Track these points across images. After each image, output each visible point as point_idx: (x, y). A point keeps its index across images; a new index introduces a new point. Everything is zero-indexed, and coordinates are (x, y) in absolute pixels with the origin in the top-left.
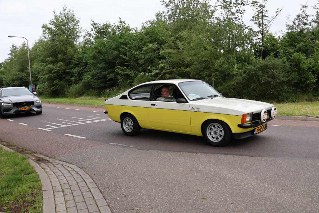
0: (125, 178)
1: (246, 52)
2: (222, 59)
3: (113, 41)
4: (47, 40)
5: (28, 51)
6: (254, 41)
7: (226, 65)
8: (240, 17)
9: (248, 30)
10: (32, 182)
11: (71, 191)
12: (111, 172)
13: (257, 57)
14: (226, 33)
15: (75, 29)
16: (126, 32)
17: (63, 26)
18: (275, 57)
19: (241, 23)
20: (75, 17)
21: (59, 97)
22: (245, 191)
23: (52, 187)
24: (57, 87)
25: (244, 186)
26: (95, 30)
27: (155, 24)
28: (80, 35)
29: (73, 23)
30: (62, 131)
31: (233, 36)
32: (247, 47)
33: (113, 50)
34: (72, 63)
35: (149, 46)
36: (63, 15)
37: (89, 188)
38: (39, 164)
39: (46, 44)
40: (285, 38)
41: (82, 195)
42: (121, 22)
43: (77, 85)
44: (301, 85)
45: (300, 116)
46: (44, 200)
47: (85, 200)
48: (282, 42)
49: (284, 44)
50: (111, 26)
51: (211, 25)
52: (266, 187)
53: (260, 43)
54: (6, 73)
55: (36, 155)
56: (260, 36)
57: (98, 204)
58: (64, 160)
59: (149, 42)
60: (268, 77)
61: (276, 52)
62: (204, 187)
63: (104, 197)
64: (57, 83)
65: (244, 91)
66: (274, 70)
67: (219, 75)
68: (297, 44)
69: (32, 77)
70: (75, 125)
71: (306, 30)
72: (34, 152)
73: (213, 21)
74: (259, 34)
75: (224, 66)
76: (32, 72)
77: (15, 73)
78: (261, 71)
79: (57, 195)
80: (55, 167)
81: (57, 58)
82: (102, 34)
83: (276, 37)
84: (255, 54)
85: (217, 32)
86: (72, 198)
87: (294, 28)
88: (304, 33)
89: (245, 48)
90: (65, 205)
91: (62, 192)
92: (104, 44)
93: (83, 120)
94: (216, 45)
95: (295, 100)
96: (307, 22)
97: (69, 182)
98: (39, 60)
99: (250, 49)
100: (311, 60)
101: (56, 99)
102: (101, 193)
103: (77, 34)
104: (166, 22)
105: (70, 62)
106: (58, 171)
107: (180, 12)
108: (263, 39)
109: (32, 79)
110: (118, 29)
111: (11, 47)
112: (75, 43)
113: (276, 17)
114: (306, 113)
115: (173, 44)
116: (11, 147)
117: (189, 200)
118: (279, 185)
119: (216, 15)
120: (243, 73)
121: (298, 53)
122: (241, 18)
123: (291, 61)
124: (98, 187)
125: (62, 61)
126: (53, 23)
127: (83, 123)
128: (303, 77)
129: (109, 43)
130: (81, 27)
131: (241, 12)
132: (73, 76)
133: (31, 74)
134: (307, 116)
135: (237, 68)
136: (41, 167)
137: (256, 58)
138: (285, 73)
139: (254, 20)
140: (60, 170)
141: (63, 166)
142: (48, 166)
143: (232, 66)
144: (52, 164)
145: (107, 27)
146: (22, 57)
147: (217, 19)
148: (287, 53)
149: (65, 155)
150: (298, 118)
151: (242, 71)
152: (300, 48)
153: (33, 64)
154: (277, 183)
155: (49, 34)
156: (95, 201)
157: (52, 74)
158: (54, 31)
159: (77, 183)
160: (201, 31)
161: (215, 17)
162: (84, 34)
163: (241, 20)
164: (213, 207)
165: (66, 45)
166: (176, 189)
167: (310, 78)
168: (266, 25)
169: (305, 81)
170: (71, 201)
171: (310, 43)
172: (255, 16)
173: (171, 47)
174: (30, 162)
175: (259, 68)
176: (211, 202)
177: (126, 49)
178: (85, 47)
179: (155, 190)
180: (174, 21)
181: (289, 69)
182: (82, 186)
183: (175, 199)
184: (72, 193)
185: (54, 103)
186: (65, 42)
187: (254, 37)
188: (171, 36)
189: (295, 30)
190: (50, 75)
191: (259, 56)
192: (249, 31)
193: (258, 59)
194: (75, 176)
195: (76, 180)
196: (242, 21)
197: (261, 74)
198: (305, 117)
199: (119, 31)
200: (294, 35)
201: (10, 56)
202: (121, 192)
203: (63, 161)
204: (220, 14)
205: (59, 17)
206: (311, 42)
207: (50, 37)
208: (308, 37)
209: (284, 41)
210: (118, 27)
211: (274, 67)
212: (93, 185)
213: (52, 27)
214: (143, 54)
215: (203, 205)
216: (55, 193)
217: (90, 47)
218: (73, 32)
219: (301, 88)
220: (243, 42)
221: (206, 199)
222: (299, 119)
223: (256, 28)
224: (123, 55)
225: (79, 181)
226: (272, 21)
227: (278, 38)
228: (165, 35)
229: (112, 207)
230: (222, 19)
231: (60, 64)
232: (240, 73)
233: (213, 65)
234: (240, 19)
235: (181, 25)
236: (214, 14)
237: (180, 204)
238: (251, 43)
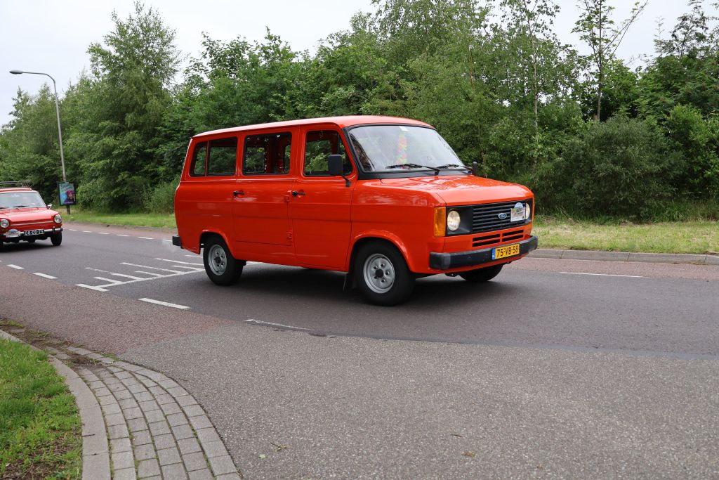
0: (280, 405)
1: (562, 106)
2: (505, 122)
3: (252, 81)
4: (101, 79)
5: (57, 106)
6: (581, 79)
7: (515, 137)
8: (547, 24)
9: (566, 54)
10: (59, 414)
11: (149, 437)
12: (246, 390)
13: (587, 117)
14: (516, 62)
15: (164, 54)
16: (282, 59)
17: (138, 47)
18: (630, 117)
19: (550, 38)
20: (164, 26)
21: (128, 213)
22: (566, 435)
23: (106, 427)
24: (125, 190)
25: (564, 423)
26: (211, 57)
27: (350, 41)
28: (176, 68)
29: (159, 40)
30: (134, 293)
31: (532, 67)
32: (565, 94)
33: (253, 101)
34: (160, 132)
35: (337, 93)
36: (135, 24)
37: (193, 430)
38: (76, 370)
39: (98, 90)
40: (653, 71)
41: (177, 445)
42: (270, 38)
43: (172, 184)
44: (691, 180)
45: (689, 253)
46: (85, 459)
47: (182, 459)
48: (645, 81)
49: (651, 86)
50: (249, 46)
51: (480, 43)
52: (616, 427)
53: (593, 82)
54: (7, 156)
55: (72, 349)
56: (594, 68)
57: (214, 469)
58: (136, 361)
59: (336, 82)
60: (615, 163)
61: (632, 104)
62: (468, 425)
63: (228, 451)
64: (123, 180)
65: (559, 196)
66: (627, 147)
67: (499, 158)
68: (681, 85)
69: (67, 166)
70: (164, 276)
71: (702, 53)
72: (66, 343)
73: (484, 34)
74: (592, 64)
75: (511, 137)
76: (65, 155)
77: (26, 156)
78: (596, 150)
79: (117, 446)
80: (115, 377)
81: (123, 121)
82: (227, 66)
83: (632, 70)
84: (584, 110)
85: (494, 60)
86: (152, 454)
87: (674, 48)
88: (698, 60)
89: (560, 95)
90: (135, 473)
91: (128, 440)
92: (231, 89)
93: (184, 265)
94: (493, 90)
95: (678, 217)
96: (704, 34)
97: (147, 414)
98: (83, 127)
99: (571, 97)
100: (714, 122)
101: (121, 218)
102: (221, 442)
103: (170, 66)
104: (376, 36)
105: (155, 130)
106: (122, 388)
107: (407, 12)
108: (600, 76)
109: (66, 171)
110: (264, 54)
111: (16, 96)
112: (165, 86)
113: (633, 23)
114: (705, 247)
115: (392, 87)
116: (13, 331)
117: (432, 457)
118: (649, 421)
119: (491, 20)
120: (555, 154)
121: (684, 107)
122: (550, 27)
123: (666, 125)
124: (214, 427)
125: (135, 127)
126: (114, 41)
127: (183, 273)
128: (695, 162)
129: (243, 87)
130: (178, 48)
131: (549, 11)
132: (160, 163)
133: (65, 159)
134: (706, 253)
135: (541, 142)
136: (83, 378)
137: (585, 118)
138: (654, 154)
139: (580, 30)
140: (126, 385)
141: (135, 377)
142: (99, 376)
143: (530, 138)
144: (108, 370)
145: (238, 49)
146: (43, 118)
147: (495, 29)
148: (658, 105)
149: (138, 350)
150: (685, 260)
151: (553, 148)
152: (689, 94)
153: (68, 137)
154: (643, 417)
155: (105, 67)
156: (207, 461)
157: (113, 158)
158: (117, 58)
159: (166, 417)
160: (456, 57)
161: (489, 24)
162: (185, 65)
163: (550, 30)
164: (490, 475)
165: (145, 91)
166: (400, 431)
167: (712, 164)
168: (607, 41)
169: (702, 172)
170: (149, 462)
171: (712, 83)
172: (583, 20)
173: (387, 94)
174: (55, 367)
175: (593, 141)
176: (484, 462)
177: (282, 101)
178: (187, 95)
179: (351, 434)
180: (392, 33)
181: (663, 143)
182: (176, 424)
183: (398, 456)
184: (153, 441)
185: (118, 226)
186: (141, 84)
187: (580, 70)
188: (388, 68)
189: (676, 53)
190: (108, 161)
191: (592, 114)
192: (568, 56)
193: (590, 121)
194: (162, 400)
195: (162, 411)
196: (552, 32)
197: (597, 156)
198: (703, 256)
199: (267, 58)
200: (675, 65)
201: (13, 118)
202: (269, 439)
203: (134, 364)
204: (500, 17)
205: (128, 27)
206: (715, 80)
207: (107, 72)
208: (707, 69)
209: (650, 79)
210: (264, 49)
211: (629, 141)
212: (203, 422)
213: (112, 50)
214: (323, 111)
215: (465, 472)
216: (112, 442)
217: (200, 95)
218: (160, 61)
219: (692, 188)
220: (554, 82)
221: (474, 456)
222: (688, 259)
223: (585, 49)
224: (275, 114)
225: (170, 412)
226: (623, 32)
227: (635, 72)
228: (373, 67)
229: (248, 475)
230: (505, 28)
231: (130, 135)
232: (548, 153)
233: (486, 135)
234: (547, 29)
235: (409, 43)
236: (486, 18)
237: (410, 470)
238: (573, 85)
